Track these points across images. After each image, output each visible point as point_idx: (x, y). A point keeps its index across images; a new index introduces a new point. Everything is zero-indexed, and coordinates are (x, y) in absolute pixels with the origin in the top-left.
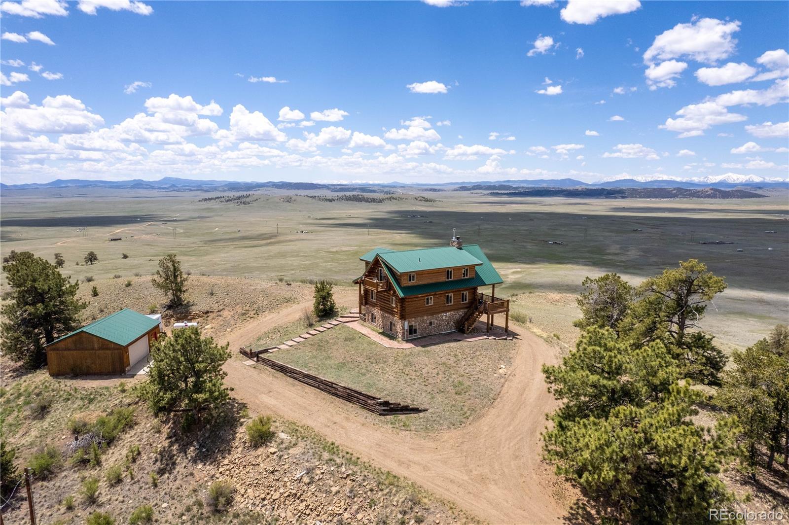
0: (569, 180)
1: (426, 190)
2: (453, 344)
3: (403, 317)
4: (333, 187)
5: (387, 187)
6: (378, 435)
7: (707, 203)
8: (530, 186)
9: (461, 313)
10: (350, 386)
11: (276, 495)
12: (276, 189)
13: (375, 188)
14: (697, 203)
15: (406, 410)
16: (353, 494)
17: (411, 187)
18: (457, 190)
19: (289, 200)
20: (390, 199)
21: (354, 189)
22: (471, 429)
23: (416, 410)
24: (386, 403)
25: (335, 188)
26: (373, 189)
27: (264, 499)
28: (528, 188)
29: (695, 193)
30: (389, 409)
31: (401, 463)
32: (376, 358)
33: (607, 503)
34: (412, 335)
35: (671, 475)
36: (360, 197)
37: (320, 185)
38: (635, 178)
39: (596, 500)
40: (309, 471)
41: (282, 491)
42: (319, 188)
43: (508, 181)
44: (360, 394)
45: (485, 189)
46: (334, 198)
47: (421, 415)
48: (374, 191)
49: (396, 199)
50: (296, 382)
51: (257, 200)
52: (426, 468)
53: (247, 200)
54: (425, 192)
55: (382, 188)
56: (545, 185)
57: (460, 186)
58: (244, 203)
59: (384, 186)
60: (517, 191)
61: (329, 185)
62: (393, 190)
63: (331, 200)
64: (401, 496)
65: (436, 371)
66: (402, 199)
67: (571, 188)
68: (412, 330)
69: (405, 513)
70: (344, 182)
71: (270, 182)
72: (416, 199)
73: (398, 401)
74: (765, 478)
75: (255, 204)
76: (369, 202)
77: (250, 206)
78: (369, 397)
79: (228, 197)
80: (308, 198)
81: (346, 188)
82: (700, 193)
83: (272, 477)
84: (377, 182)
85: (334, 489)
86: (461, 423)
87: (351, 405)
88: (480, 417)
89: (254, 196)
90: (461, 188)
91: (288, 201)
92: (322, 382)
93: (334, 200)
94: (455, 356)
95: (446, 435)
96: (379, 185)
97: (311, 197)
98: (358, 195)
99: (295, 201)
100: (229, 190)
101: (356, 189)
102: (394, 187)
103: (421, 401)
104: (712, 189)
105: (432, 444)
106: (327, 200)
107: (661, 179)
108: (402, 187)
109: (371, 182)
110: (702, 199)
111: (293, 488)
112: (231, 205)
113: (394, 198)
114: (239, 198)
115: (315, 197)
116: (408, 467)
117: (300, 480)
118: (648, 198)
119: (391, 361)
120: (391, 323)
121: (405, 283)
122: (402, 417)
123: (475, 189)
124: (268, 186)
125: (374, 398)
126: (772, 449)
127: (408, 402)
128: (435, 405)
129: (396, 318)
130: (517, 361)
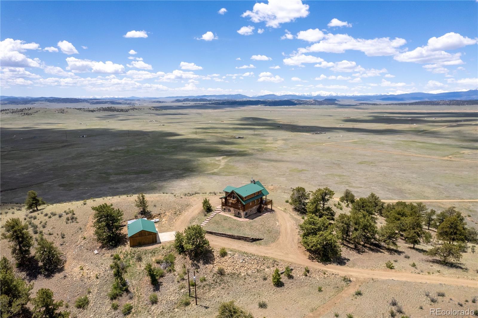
0: (240, 94)
1: (154, 102)
2: (260, 217)
3: (244, 211)
4: (91, 101)
5: (128, 100)
6: (254, 248)
7: (312, 108)
8: (218, 99)
9: (258, 206)
10: (238, 235)
11: (237, 267)
12: (48, 103)
13: (121, 101)
14: (307, 108)
15: (258, 240)
16: (258, 263)
17: (144, 100)
18: (174, 102)
19: (62, 111)
20: (133, 109)
21: (106, 102)
22: (277, 242)
23: (261, 239)
24: (253, 239)
25: (92, 102)
26: (119, 102)
27: (233, 269)
28: (217, 100)
29: (306, 102)
30: (254, 240)
31: (266, 254)
32: (240, 225)
33: (316, 254)
34: (247, 216)
35: (329, 245)
36: (113, 108)
37: (81, 99)
38: (275, 94)
39: (313, 254)
40: (244, 260)
41: (238, 266)
42: (81, 102)
43: (205, 96)
44: (244, 237)
45: (191, 101)
46: (95, 109)
47: (263, 240)
48: (120, 103)
49: (137, 109)
50: (217, 236)
51: (37, 112)
52: (272, 254)
53: (30, 112)
54: (154, 103)
55: (126, 101)
56: (226, 98)
57: (176, 99)
58: (28, 114)
59: (126, 100)
60: (210, 102)
61: (88, 99)
62: (133, 102)
63: (92, 111)
64: (271, 261)
65: (260, 227)
66: (141, 109)
67: (241, 100)
68: (246, 214)
69: (273, 264)
70: (98, 97)
71: (42, 98)
72: (150, 109)
73: (255, 238)
74: (345, 243)
75: (36, 115)
76: (119, 112)
77: (32, 116)
78: (247, 238)
79: (12, 110)
80: (76, 110)
81: (100, 102)
82: (308, 102)
83: (233, 263)
84: (120, 97)
85: (253, 263)
86: (274, 241)
87: (241, 241)
88: (278, 239)
89: (34, 109)
90: (176, 100)
91: (62, 113)
92: (228, 235)
93: (95, 111)
94: (263, 221)
95: (272, 245)
96: (122, 99)
97: (78, 109)
98: (111, 107)
99: (67, 112)
100: (9, 103)
101: (108, 102)
102: (133, 100)
103: (261, 237)
104: (314, 100)
105: (270, 248)
106: (90, 111)
107: (288, 94)
108: (138, 100)
109: (116, 97)
110: (309, 106)
111: (240, 265)
112: (16, 116)
113: (135, 109)
114: (22, 110)
115: (81, 109)
116: (268, 254)
117: (242, 262)
118: (283, 105)
119: (245, 225)
120: (239, 212)
121: (245, 200)
122: (257, 242)
123: (185, 101)
124: (42, 101)
125: (249, 238)
126: (346, 236)
127: (257, 238)
128: (265, 237)
129: (241, 211)
130: (280, 220)
